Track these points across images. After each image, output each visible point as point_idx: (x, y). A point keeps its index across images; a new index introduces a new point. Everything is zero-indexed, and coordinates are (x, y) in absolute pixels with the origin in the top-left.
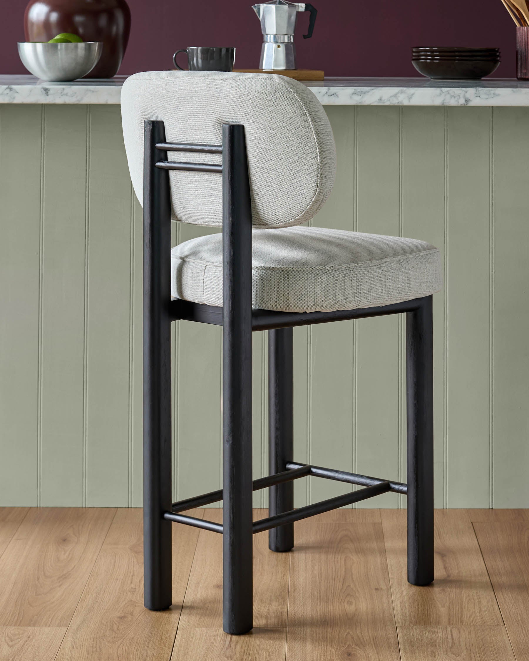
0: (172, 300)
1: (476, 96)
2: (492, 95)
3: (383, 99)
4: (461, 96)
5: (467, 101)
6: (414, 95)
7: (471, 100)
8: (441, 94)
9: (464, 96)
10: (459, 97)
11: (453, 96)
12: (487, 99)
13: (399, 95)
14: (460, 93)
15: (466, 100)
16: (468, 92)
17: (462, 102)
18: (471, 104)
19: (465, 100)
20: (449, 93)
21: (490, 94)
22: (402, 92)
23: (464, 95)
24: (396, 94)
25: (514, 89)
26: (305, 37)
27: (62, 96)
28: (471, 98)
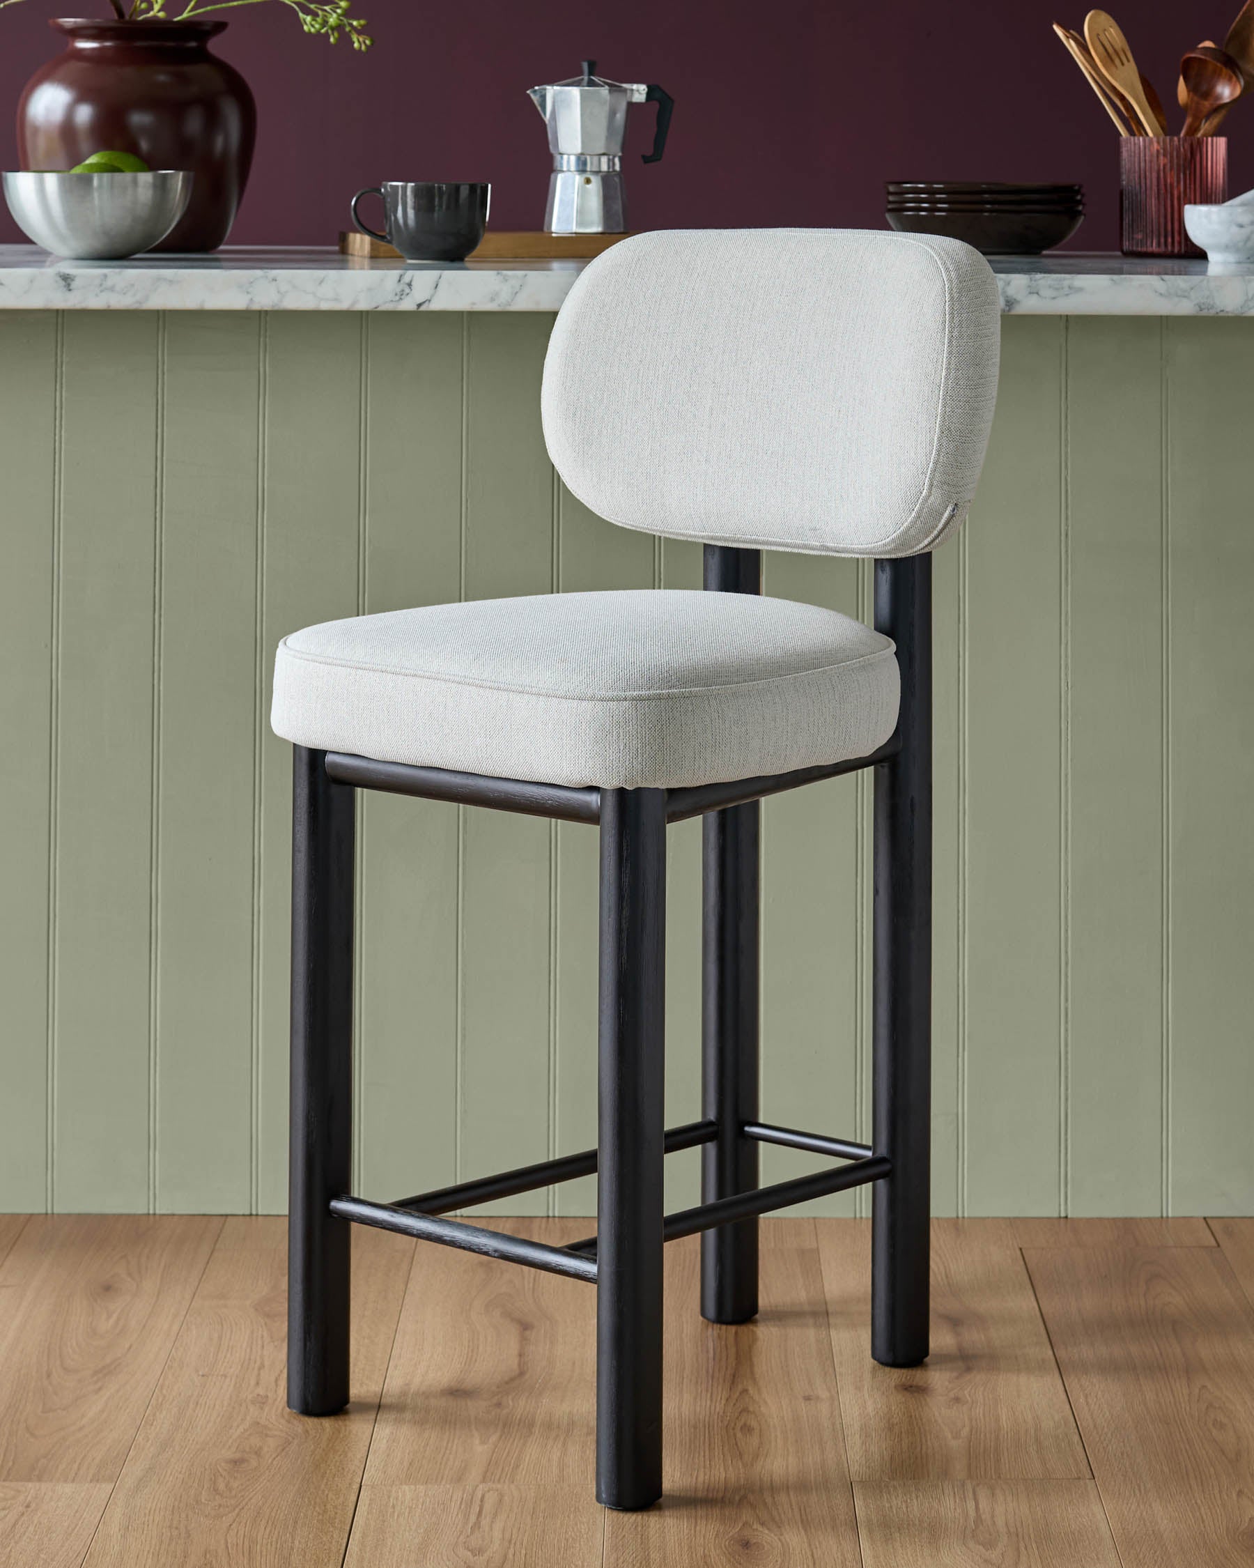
1: (1030, 293)
2: (1066, 290)
5: (1010, 303)
7: (1018, 302)
9: (1004, 293)
12: (1054, 298)
15: (1007, 301)
16: (1012, 284)
18: (1019, 309)
19: (1004, 301)
21: (1062, 288)
23: (1004, 290)
25: (1115, 277)
26: (646, 160)
27: (101, 291)
28: (1019, 297)
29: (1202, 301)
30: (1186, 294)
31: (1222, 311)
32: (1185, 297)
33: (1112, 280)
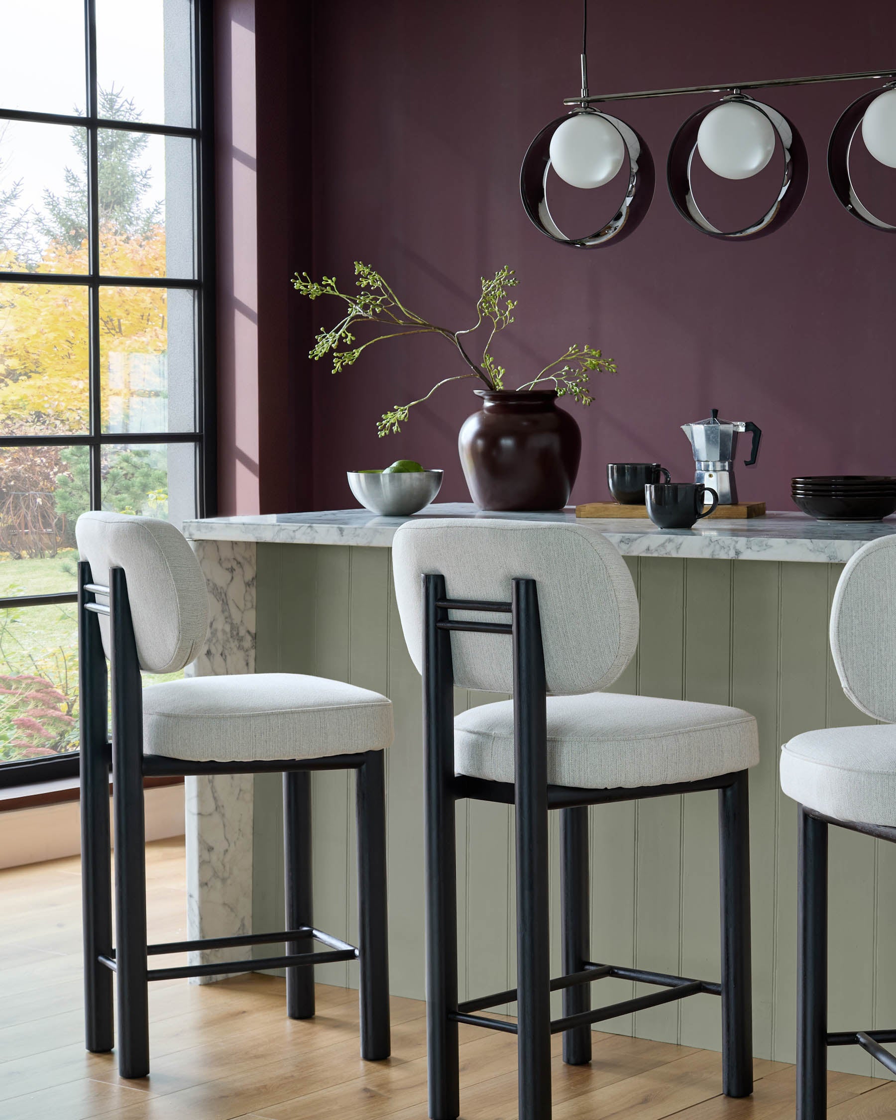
0: (456, 776)
1: (747, 548)
2: (764, 547)
3: (650, 549)
4: (732, 547)
5: (738, 553)
6: (682, 545)
7: (742, 553)
8: (710, 544)
9: (735, 548)
10: (728, 548)
11: (723, 547)
12: (759, 551)
13: (667, 544)
14: (730, 544)
15: (736, 552)
16: (738, 542)
17: (732, 555)
18: (743, 557)
19: (734, 552)
20: (718, 543)
21: (762, 546)
22: (670, 540)
23: (734, 545)
24: (664, 543)
25: (789, 540)
28: (742, 550)
29: (831, 555)
30: (823, 550)
31: (841, 560)
32: (822, 552)
33: (787, 542)
